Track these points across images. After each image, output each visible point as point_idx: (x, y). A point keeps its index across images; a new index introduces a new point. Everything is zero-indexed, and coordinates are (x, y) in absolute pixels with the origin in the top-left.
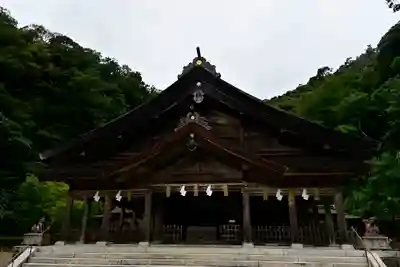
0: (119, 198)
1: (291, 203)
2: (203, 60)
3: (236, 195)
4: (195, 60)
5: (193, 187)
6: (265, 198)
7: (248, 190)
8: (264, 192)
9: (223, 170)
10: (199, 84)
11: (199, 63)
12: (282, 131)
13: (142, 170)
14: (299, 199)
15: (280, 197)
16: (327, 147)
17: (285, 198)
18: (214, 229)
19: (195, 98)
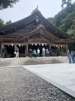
4: (36, 9)
6: (55, 47)
7: (51, 45)
8: (54, 45)
9: (45, 40)
10: (37, 16)
12: (56, 32)
14: (60, 47)
15: (57, 47)
16: (64, 37)
19: (36, 20)
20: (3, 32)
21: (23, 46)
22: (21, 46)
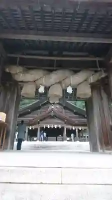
0: (30, 128)
1: (77, 131)
3: (63, 128)
5: (51, 125)
6: (70, 129)
7: (66, 127)
9: (59, 121)
12: (75, 111)
14: (78, 129)
15: (74, 129)
18: (55, 138)
21: (34, 128)
22: (32, 129)
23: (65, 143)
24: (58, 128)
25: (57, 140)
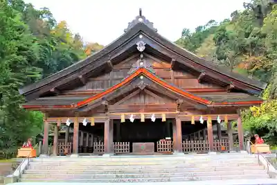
1: (209, 125)
2: (143, 18)
4: (138, 18)
5: (140, 115)
7: (181, 117)
8: (193, 118)
9: (163, 103)
10: (141, 36)
11: (140, 20)
13: (104, 103)
14: (214, 122)
15: (202, 122)
16: (232, 86)
17: (205, 122)
18: (152, 144)
19: (138, 48)
20: (52, 90)
21: (95, 123)
22: (89, 124)
23: (179, 158)
24: (158, 120)
25: (156, 151)
